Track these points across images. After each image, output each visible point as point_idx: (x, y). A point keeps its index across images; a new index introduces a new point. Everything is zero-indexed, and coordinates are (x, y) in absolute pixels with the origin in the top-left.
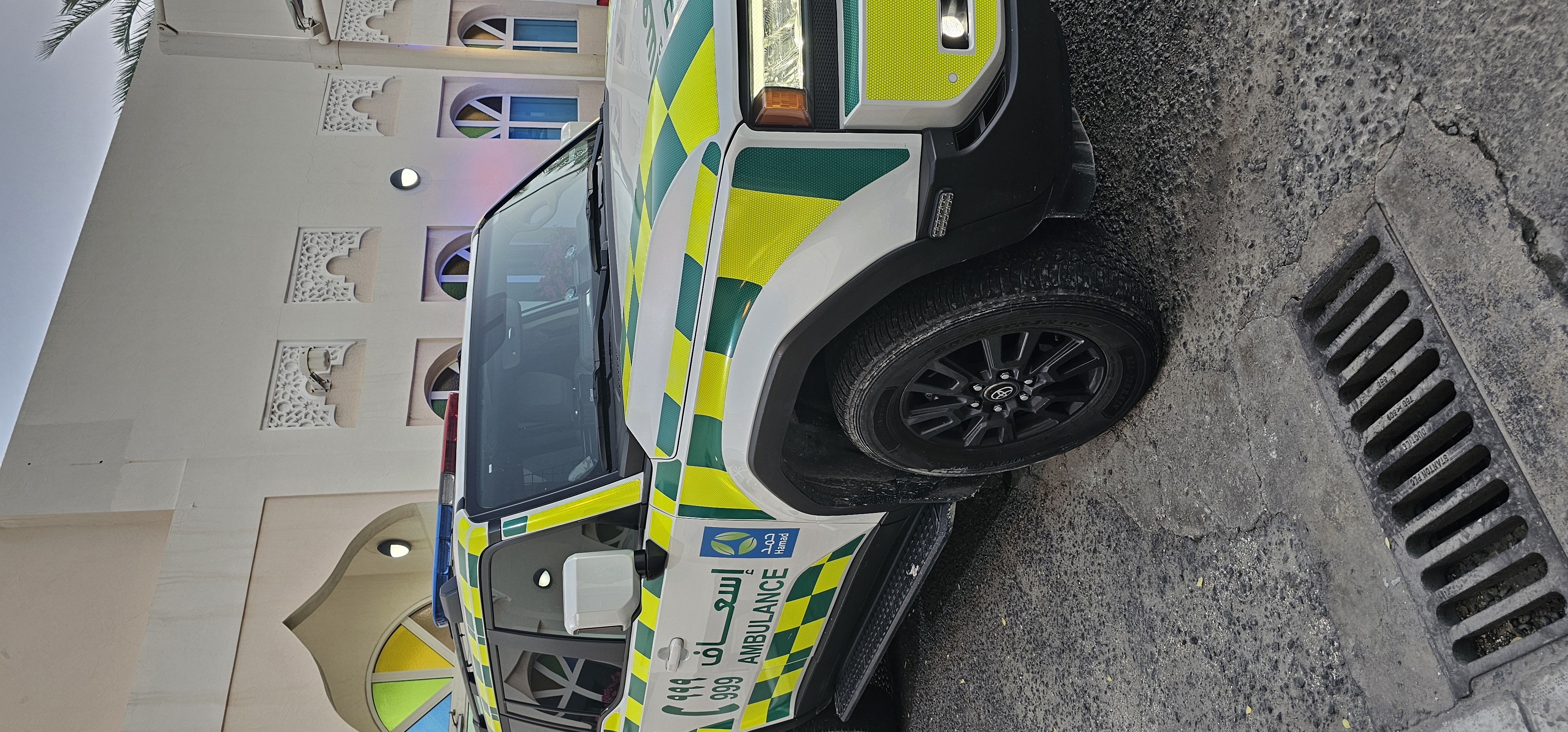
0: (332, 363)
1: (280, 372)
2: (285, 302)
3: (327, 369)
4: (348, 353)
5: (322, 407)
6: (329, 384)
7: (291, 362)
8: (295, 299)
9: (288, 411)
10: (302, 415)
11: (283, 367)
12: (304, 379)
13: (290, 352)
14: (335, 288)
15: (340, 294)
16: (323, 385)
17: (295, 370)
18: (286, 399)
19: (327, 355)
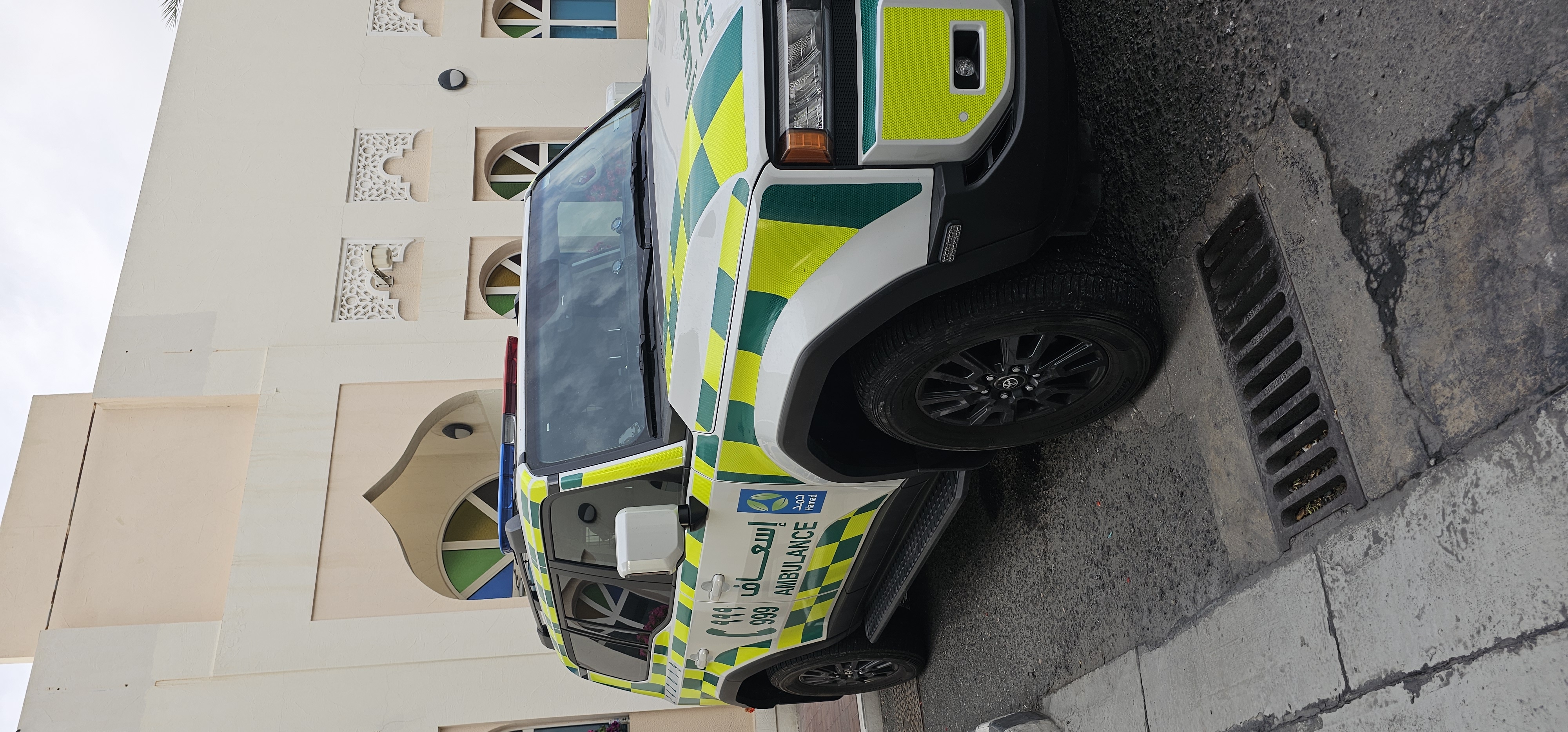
0: (394, 259)
1: (346, 268)
2: (347, 201)
3: (390, 266)
4: (407, 250)
5: (386, 302)
6: (392, 280)
7: (356, 259)
8: (356, 198)
9: (356, 305)
10: (369, 308)
11: (349, 263)
12: (369, 274)
13: (354, 249)
14: (392, 188)
15: (397, 194)
16: (386, 281)
17: (360, 266)
18: (354, 294)
19: (389, 252)
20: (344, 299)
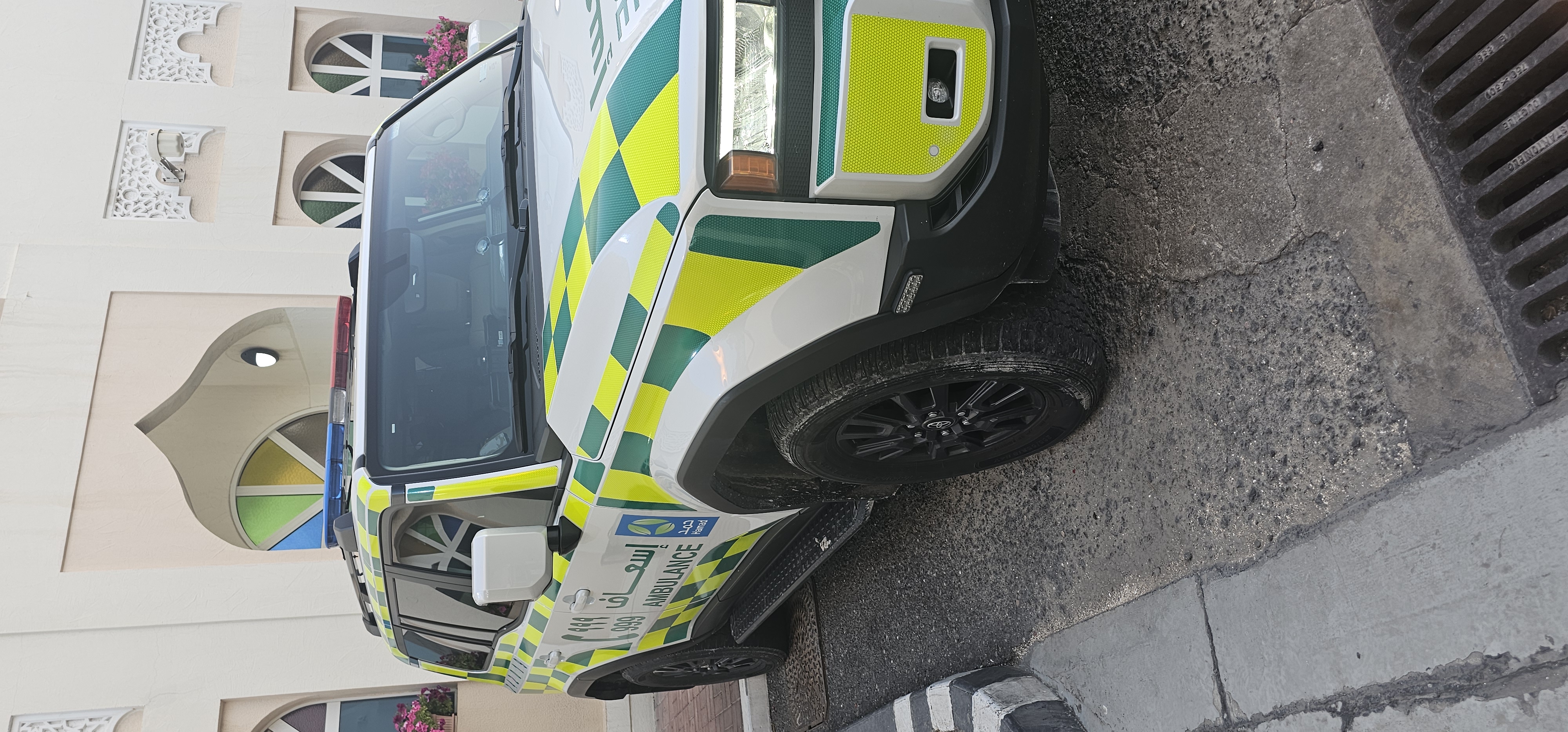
0: (186, 150)
1: (125, 156)
2: (130, 78)
3: (181, 155)
4: (204, 142)
5: (175, 198)
6: (183, 174)
7: (138, 146)
8: (141, 76)
9: (136, 200)
10: (153, 205)
11: (129, 151)
12: (154, 166)
13: (137, 134)
14: (188, 68)
15: (194, 75)
16: (176, 174)
17: (143, 155)
18: (134, 186)
19: (179, 138)
20: (121, 193)
